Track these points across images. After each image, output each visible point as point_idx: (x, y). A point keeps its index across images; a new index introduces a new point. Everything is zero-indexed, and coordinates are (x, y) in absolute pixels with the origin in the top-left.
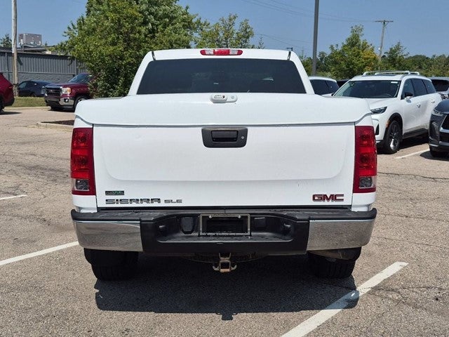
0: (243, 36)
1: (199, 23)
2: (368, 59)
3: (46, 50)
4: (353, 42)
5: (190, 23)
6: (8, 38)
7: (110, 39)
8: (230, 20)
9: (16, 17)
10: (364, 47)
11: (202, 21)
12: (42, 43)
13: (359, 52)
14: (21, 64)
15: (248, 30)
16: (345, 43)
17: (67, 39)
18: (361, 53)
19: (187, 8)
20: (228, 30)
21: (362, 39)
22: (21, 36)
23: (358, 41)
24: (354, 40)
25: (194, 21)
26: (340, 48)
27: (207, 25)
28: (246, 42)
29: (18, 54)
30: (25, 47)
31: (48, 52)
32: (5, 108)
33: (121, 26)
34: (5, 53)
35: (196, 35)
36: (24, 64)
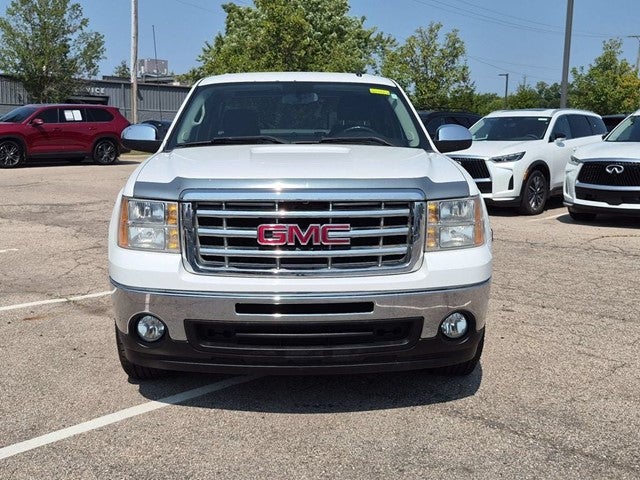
0: (451, 54)
1: (379, 39)
2: (628, 87)
3: (172, 81)
4: (606, 65)
5: (367, 40)
6: (124, 66)
7: (265, 59)
8: (431, 31)
9: (137, 34)
10: (624, 69)
11: (385, 37)
12: (168, 71)
13: (614, 78)
14: (141, 99)
15: (457, 45)
16: (595, 65)
17: (201, 64)
18: (619, 79)
19: (363, 19)
20: (429, 45)
21: (619, 59)
22: (142, 62)
23: (613, 61)
24: (608, 61)
25: (372, 37)
26: (586, 73)
27: (391, 42)
28: (453, 63)
29: (138, 85)
30: (147, 76)
31: (176, 84)
32: (121, 156)
33: (280, 40)
34: (120, 84)
35: (375, 57)
36: (145, 99)
